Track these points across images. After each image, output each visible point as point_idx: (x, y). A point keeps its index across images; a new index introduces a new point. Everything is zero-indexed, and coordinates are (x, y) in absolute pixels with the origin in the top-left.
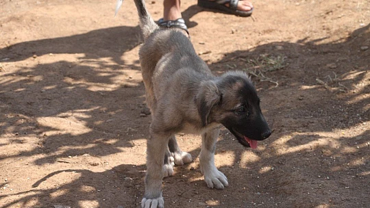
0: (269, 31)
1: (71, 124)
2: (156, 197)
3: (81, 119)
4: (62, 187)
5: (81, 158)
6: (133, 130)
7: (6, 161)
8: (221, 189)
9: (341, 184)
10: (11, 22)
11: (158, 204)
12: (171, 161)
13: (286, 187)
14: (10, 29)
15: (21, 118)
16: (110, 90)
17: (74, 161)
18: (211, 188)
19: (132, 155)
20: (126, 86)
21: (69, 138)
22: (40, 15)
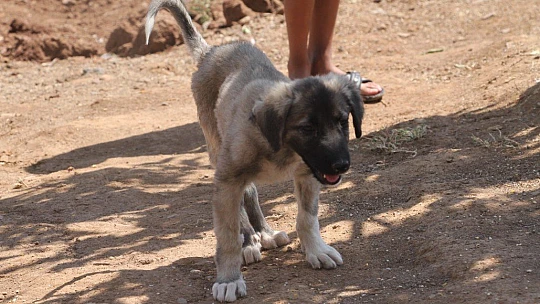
0: (408, 113)
1: (117, 226)
2: (233, 279)
3: (130, 220)
4: (96, 287)
5: (128, 257)
6: (204, 221)
7: (19, 272)
8: (332, 269)
9: (509, 242)
10: (39, 138)
11: (237, 289)
12: (255, 240)
13: (428, 254)
14: (38, 146)
15: (44, 226)
16: (176, 190)
17: (117, 262)
18: (317, 269)
19: (202, 246)
20: (199, 185)
21: (111, 240)
22: (81, 126)
